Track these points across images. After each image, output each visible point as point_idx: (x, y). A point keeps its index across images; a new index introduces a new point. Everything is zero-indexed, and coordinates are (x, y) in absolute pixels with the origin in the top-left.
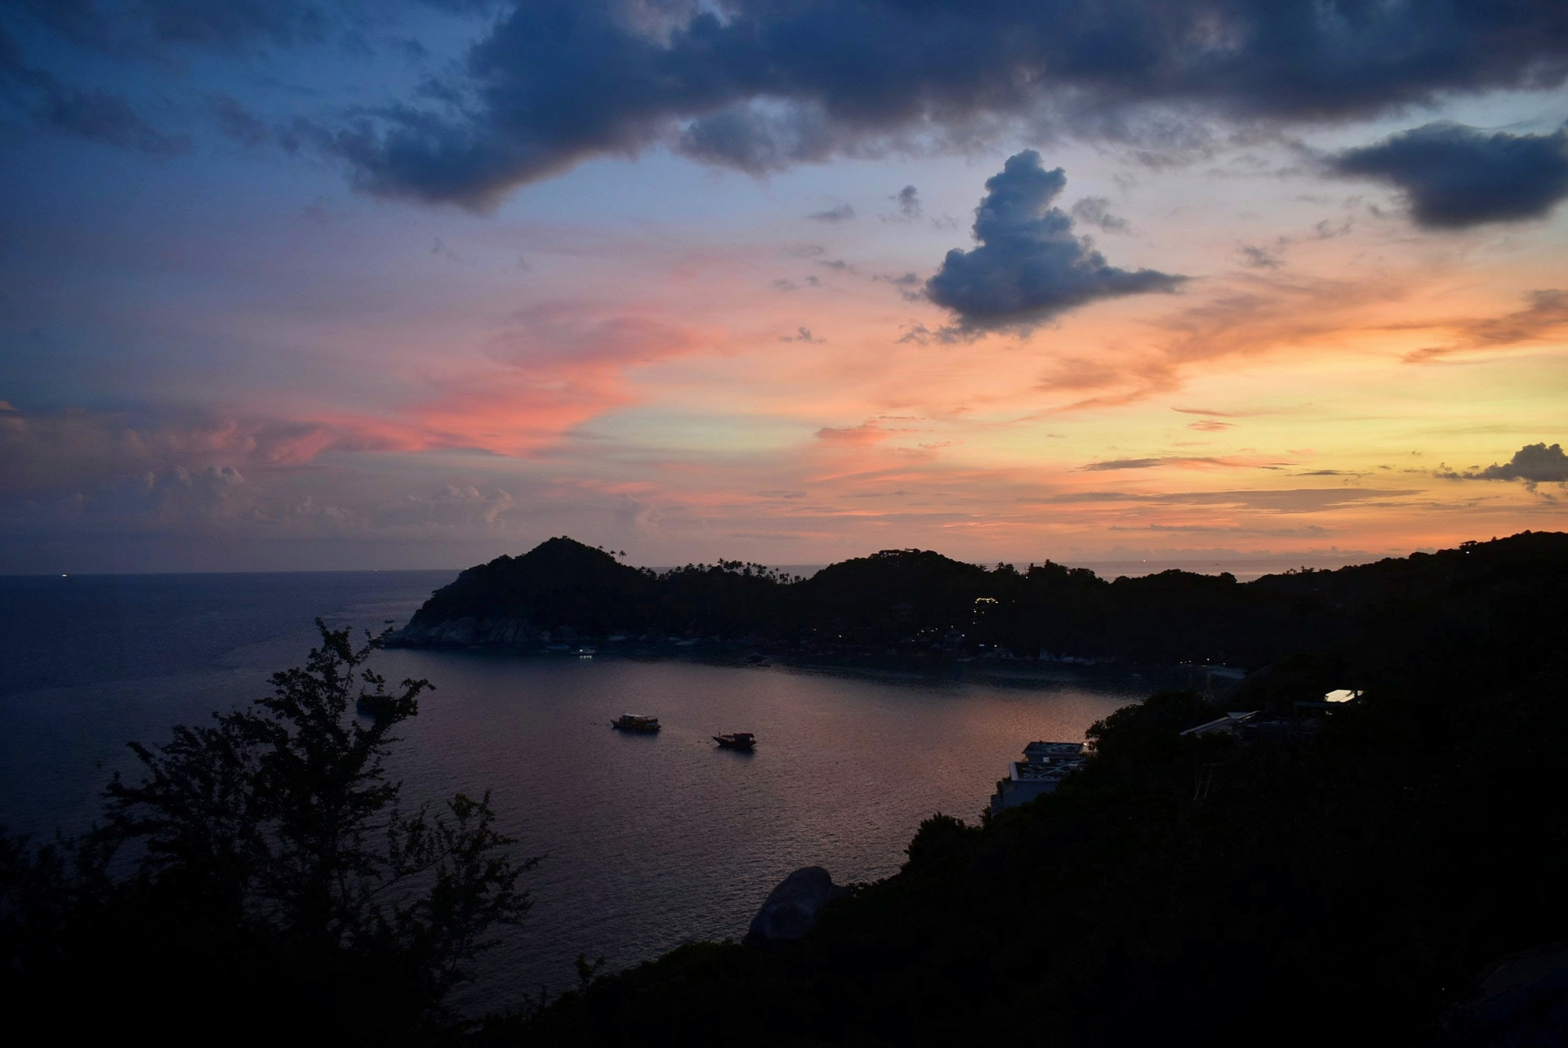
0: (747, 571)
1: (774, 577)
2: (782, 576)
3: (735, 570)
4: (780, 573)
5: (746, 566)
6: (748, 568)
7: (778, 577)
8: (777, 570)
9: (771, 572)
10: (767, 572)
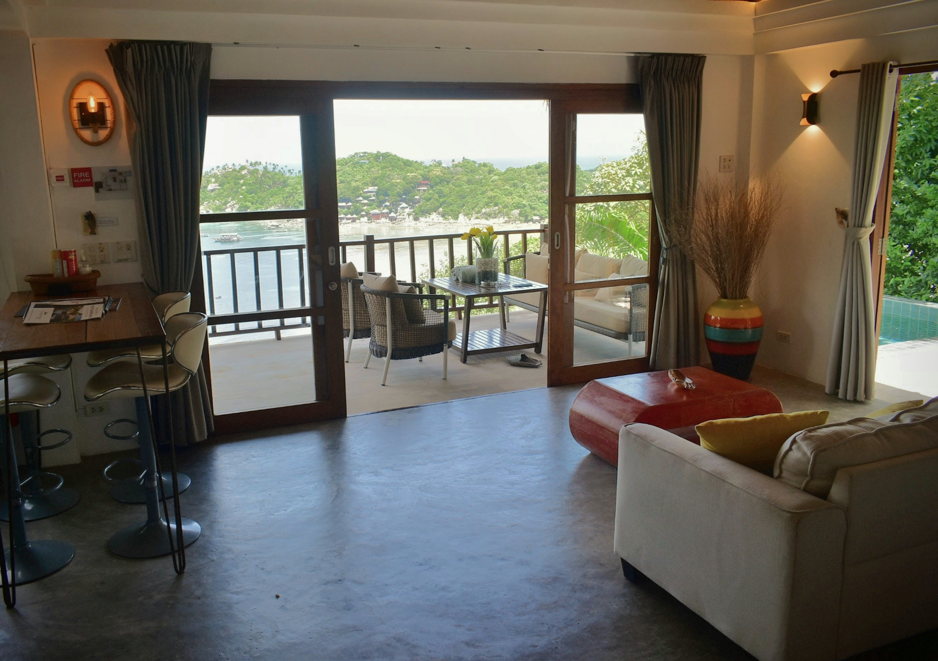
0: (265, 168)
1: (284, 171)
2: (289, 171)
3: (257, 167)
4: (288, 168)
5: (264, 165)
6: (266, 166)
7: (287, 172)
8: (286, 167)
9: (282, 168)
10: (279, 168)
